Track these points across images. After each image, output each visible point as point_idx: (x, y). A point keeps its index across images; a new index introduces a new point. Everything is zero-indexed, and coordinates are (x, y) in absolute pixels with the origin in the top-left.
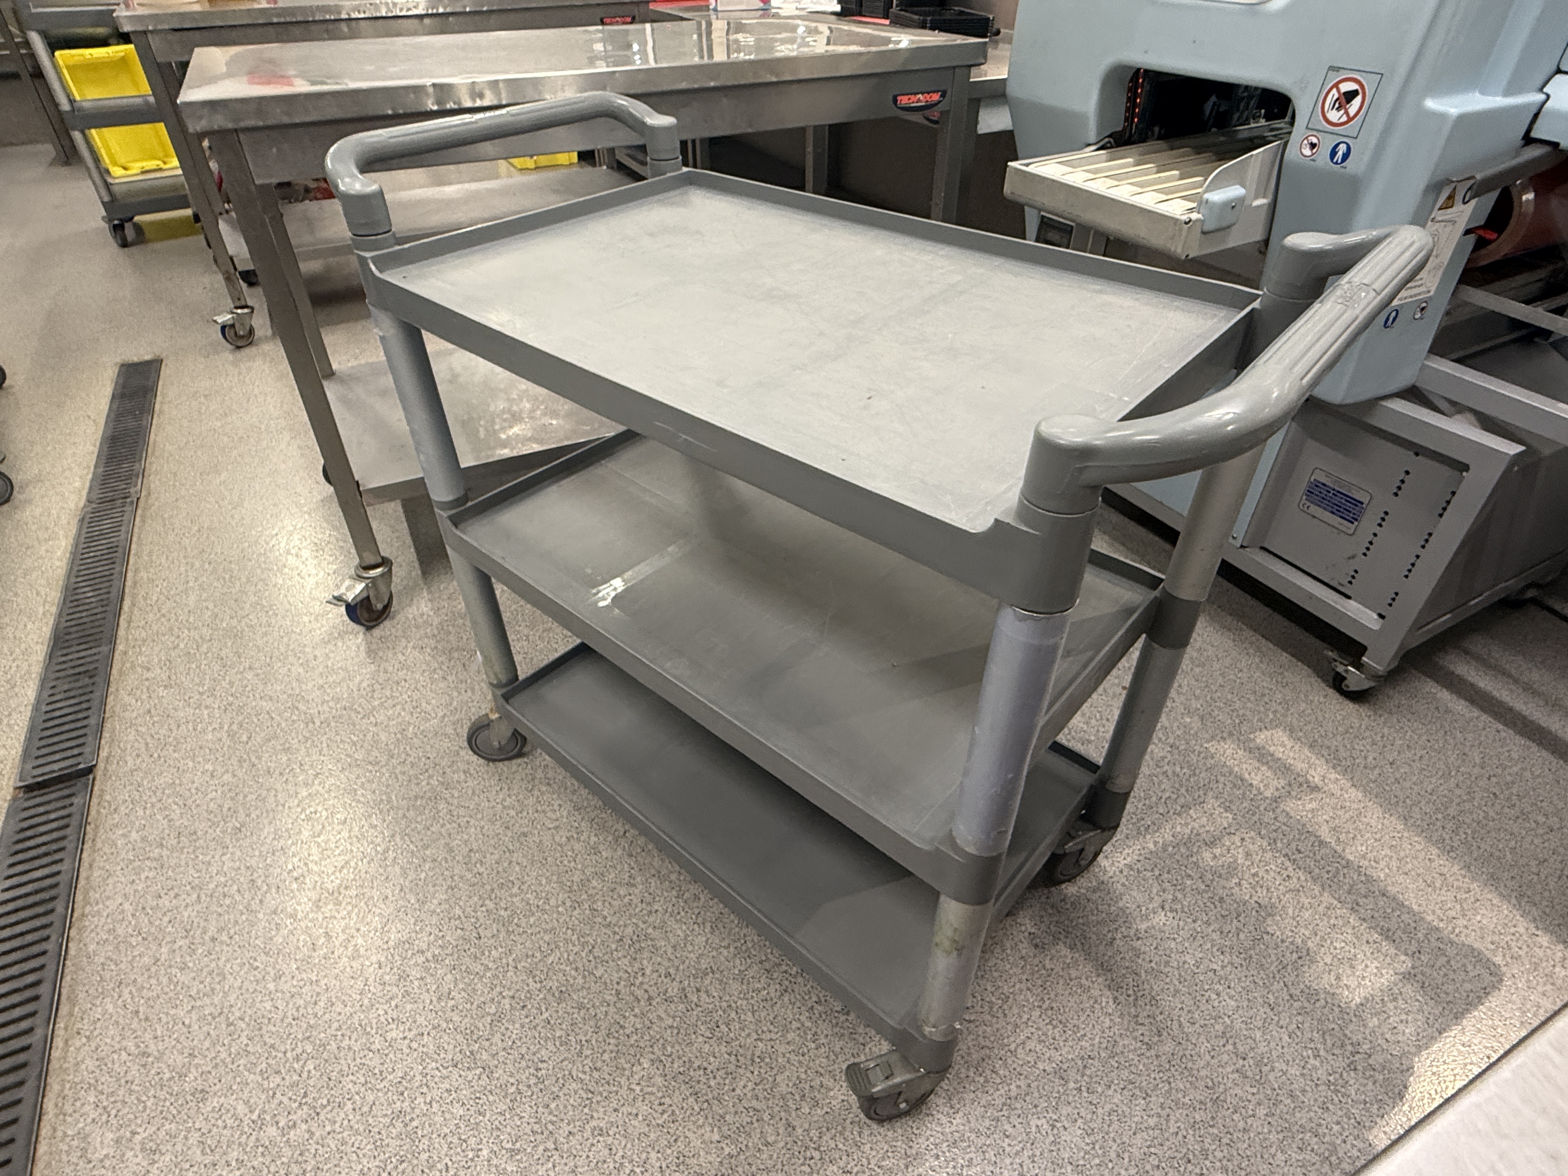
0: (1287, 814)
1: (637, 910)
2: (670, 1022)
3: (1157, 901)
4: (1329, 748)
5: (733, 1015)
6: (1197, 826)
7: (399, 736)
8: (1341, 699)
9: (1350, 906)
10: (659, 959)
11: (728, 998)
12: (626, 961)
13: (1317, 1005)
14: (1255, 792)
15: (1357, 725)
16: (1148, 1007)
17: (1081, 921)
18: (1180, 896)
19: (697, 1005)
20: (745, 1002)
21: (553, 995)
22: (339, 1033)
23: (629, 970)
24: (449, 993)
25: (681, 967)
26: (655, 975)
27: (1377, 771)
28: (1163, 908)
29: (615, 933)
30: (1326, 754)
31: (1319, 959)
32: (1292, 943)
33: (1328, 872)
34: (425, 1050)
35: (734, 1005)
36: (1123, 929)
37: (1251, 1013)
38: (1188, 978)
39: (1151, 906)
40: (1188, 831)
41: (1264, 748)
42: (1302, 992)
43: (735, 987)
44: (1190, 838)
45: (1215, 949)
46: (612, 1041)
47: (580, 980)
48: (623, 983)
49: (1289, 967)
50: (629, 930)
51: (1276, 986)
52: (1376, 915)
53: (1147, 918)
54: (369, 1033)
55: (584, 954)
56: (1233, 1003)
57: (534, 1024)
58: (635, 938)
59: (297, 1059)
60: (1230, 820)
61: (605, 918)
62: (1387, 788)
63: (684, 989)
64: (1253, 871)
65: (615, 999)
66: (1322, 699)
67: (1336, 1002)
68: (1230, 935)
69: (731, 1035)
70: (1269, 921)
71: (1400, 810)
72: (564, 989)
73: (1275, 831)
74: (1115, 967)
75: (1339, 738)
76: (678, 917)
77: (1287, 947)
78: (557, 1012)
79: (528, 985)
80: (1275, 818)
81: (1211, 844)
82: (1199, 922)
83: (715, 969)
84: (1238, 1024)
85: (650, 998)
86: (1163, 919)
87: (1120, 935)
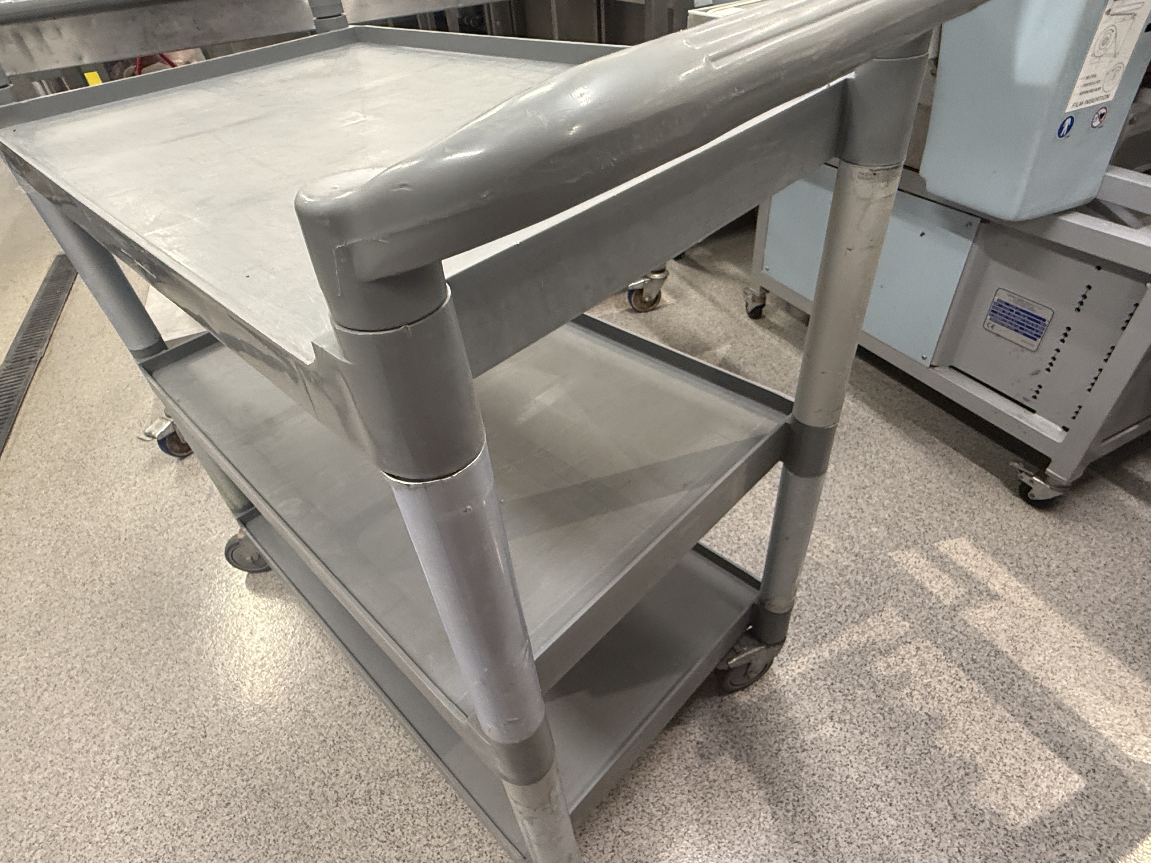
0: (965, 623)
1: (345, 712)
2: (350, 823)
3: (827, 710)
4: (1011, 555)
5: (409, 819)
6: (873, 634)
7: (183, 550)
8: (1027, 507)
9: (1023, 720)
10: (354, 760)
11: (406, 801)
12: (325, 762)
13: (982, 826)
14: (934, 600)
15: (1041, 534)
16: (806, 824)
17: (749, 731)
18: (849, 706)
19: (378, 807)
20: (421, 807)
21: (255, 794)
22: (69, 824)
23: (326, 771)
24: (168, 789)
25: (371, 770)
26: (347, 776)
27: (1059, 580)
28: (831, 718)
29: (321, 734)
30: (1008, 562)
31: (987, 777)
32: (960, 758)
33: (1003, 683)
34: (135, 844)
35: (411, 809)
36: (790, 740)
37: (911, 834)
38: (850, 793)
39: (820, 717)
40: (864, 640)
41: (947, 556)
42: (966, 812)
43: (415, 790)
44: (865, 647)
45: (880, 764)
46: (296, 842)
47: (281, 780)
48: (317, 784)
49: (955, 785)
50: (333, 731)
51: (940, 805)
52: (1050, 730)
53: (814, 728)
54: (92, 826)
55: (289, 754)
56: (893, 822)
57: (232, 822)
58: (337, 739)
59: (29, 848)
60: (908, 629)
61: (315, 719)
62: (1069, 596)
63: (369, 791)
64: (925, 681)
65: (308, 799)
66: (1008, 508)
67: (1001, 824)
68: (897, 748)
69: (403, 839)
70: (938, 734)
71: (1081, 619)
72: (265, 788)
73: (951, 640)
74: (777, 780)
75: (1023, 546)
76: (378, 720)
77: (955, 763)
78: (255, 810)
79: (236, 783)
80: (953, 627)
81: (885, 653)
82: (867, 734)
83: (400, 772)
84: (897, 846)
85: (338, 799)
86: (831, 730)
87: (785, 747)
